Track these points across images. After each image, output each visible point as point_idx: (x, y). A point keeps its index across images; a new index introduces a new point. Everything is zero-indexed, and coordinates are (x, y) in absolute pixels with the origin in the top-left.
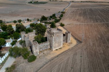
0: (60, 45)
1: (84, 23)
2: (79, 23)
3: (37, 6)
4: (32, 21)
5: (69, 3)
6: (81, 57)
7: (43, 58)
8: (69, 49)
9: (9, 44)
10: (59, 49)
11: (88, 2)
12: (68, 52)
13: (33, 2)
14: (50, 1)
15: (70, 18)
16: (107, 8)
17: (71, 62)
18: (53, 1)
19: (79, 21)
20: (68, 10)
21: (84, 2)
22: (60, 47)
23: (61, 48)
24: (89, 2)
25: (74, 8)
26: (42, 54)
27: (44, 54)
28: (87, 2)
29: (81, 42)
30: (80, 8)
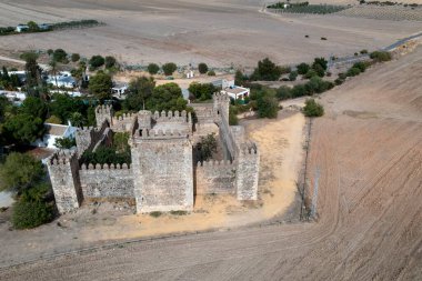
0: (175, 197)
4: (217, 73)
10: (174, 213)
12: (185, 242)
13: (285, 6)
14: (362, 2)
18: (376, 3)
22: (179, 208)
23: (181, 213)
26: (87, 210)
27: (95, 212)
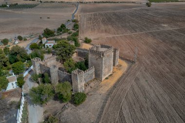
0: (109, 71)
1: (118, 34)
2: (110, 36)
3: (20, 12)
4: (28, 39)
5: (76, 5)
6: (146, 81)
7: (94, 94)
8: (124, 74)
9: (13, 84)
11: (105, 2)
12: (125, 78)
13: (8, 6)
15: (92, 29)
16: (135, 10)
17: (140, 91)
19: (109, 33)
20: (80, 16)
21: (99, 2)
24: (107, 2)
25: (88, 13)
26: (88, 88)
27: (91, 87)
28: (103, 2)
29: (133, 62)
30: (97, 13)
